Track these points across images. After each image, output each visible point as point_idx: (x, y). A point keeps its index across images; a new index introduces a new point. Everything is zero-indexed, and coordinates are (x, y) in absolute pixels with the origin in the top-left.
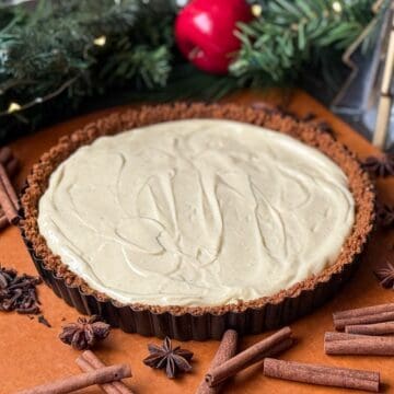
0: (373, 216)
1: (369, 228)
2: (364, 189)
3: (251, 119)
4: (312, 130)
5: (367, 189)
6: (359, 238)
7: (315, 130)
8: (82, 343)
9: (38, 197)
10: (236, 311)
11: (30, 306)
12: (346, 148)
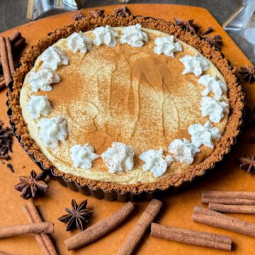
0: (241, 122)
1: (237, 133)
2: (237, 98)
3: (172, 32)
4: (209, 46)
5: (239, 99)
6: (229, 140)
7: (211, 47)
8: (28, 195)
9: (25, 73)
10: (134, 191)
11: (4, 155)
12: (229, 64)
